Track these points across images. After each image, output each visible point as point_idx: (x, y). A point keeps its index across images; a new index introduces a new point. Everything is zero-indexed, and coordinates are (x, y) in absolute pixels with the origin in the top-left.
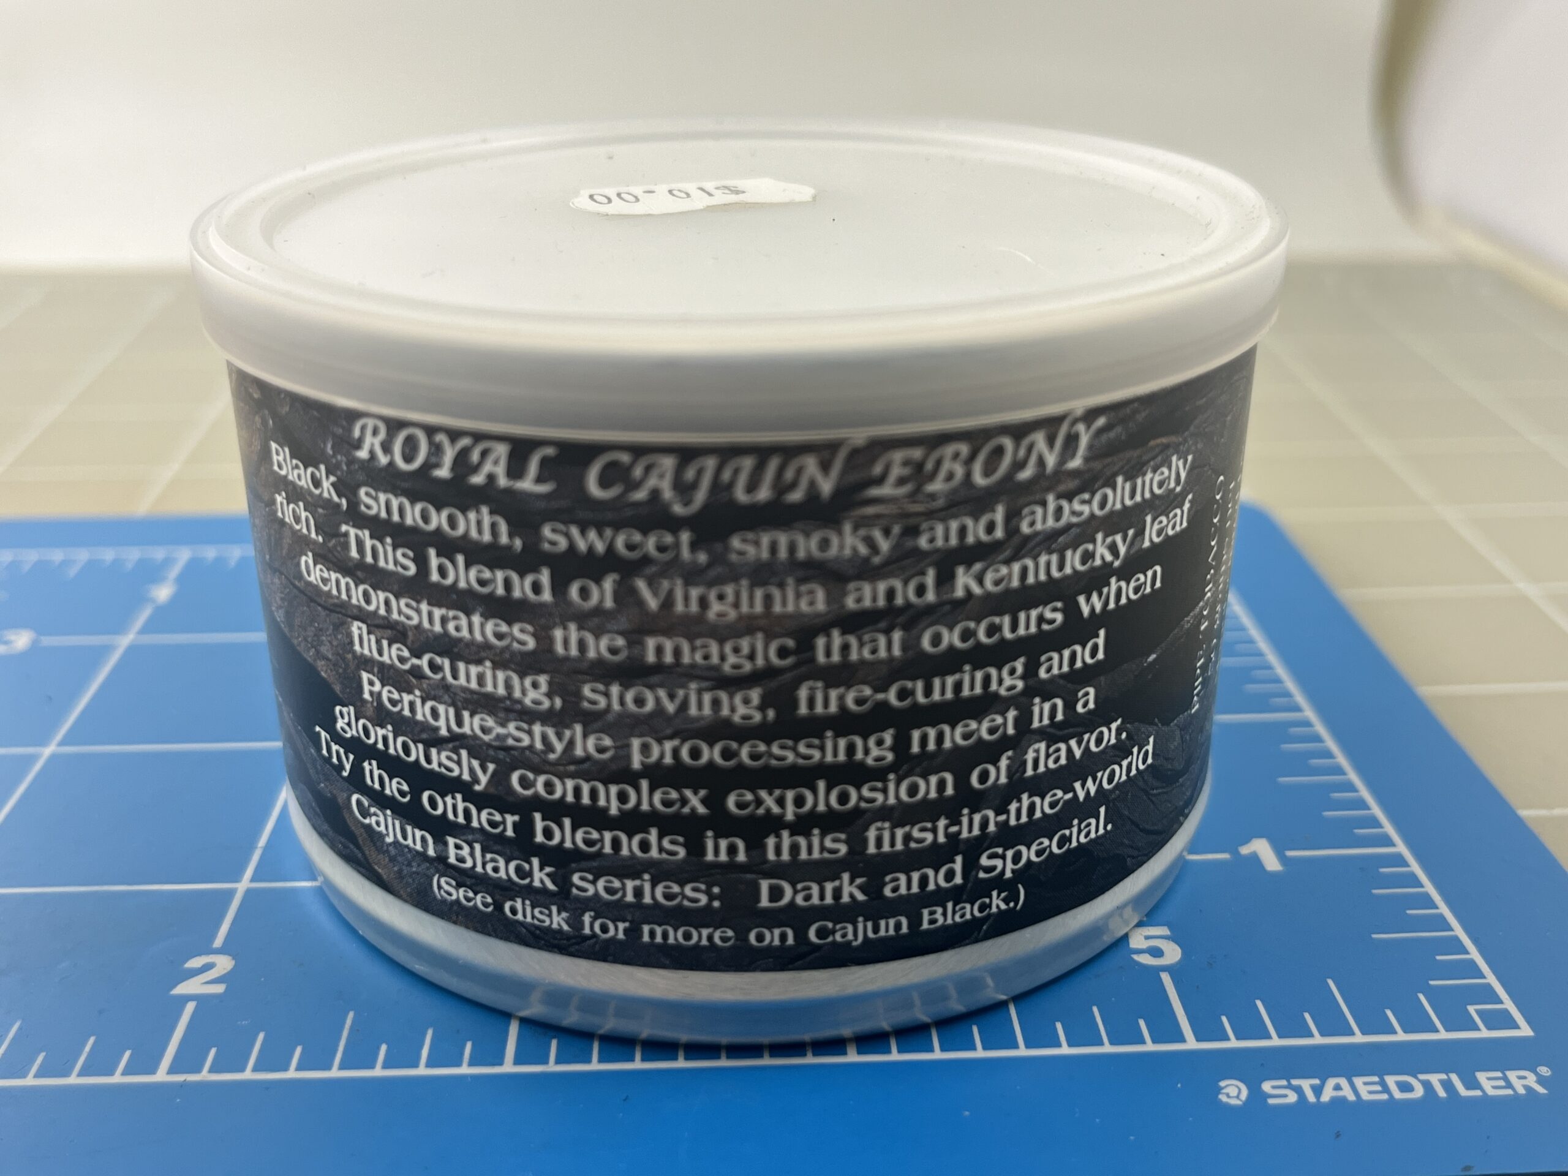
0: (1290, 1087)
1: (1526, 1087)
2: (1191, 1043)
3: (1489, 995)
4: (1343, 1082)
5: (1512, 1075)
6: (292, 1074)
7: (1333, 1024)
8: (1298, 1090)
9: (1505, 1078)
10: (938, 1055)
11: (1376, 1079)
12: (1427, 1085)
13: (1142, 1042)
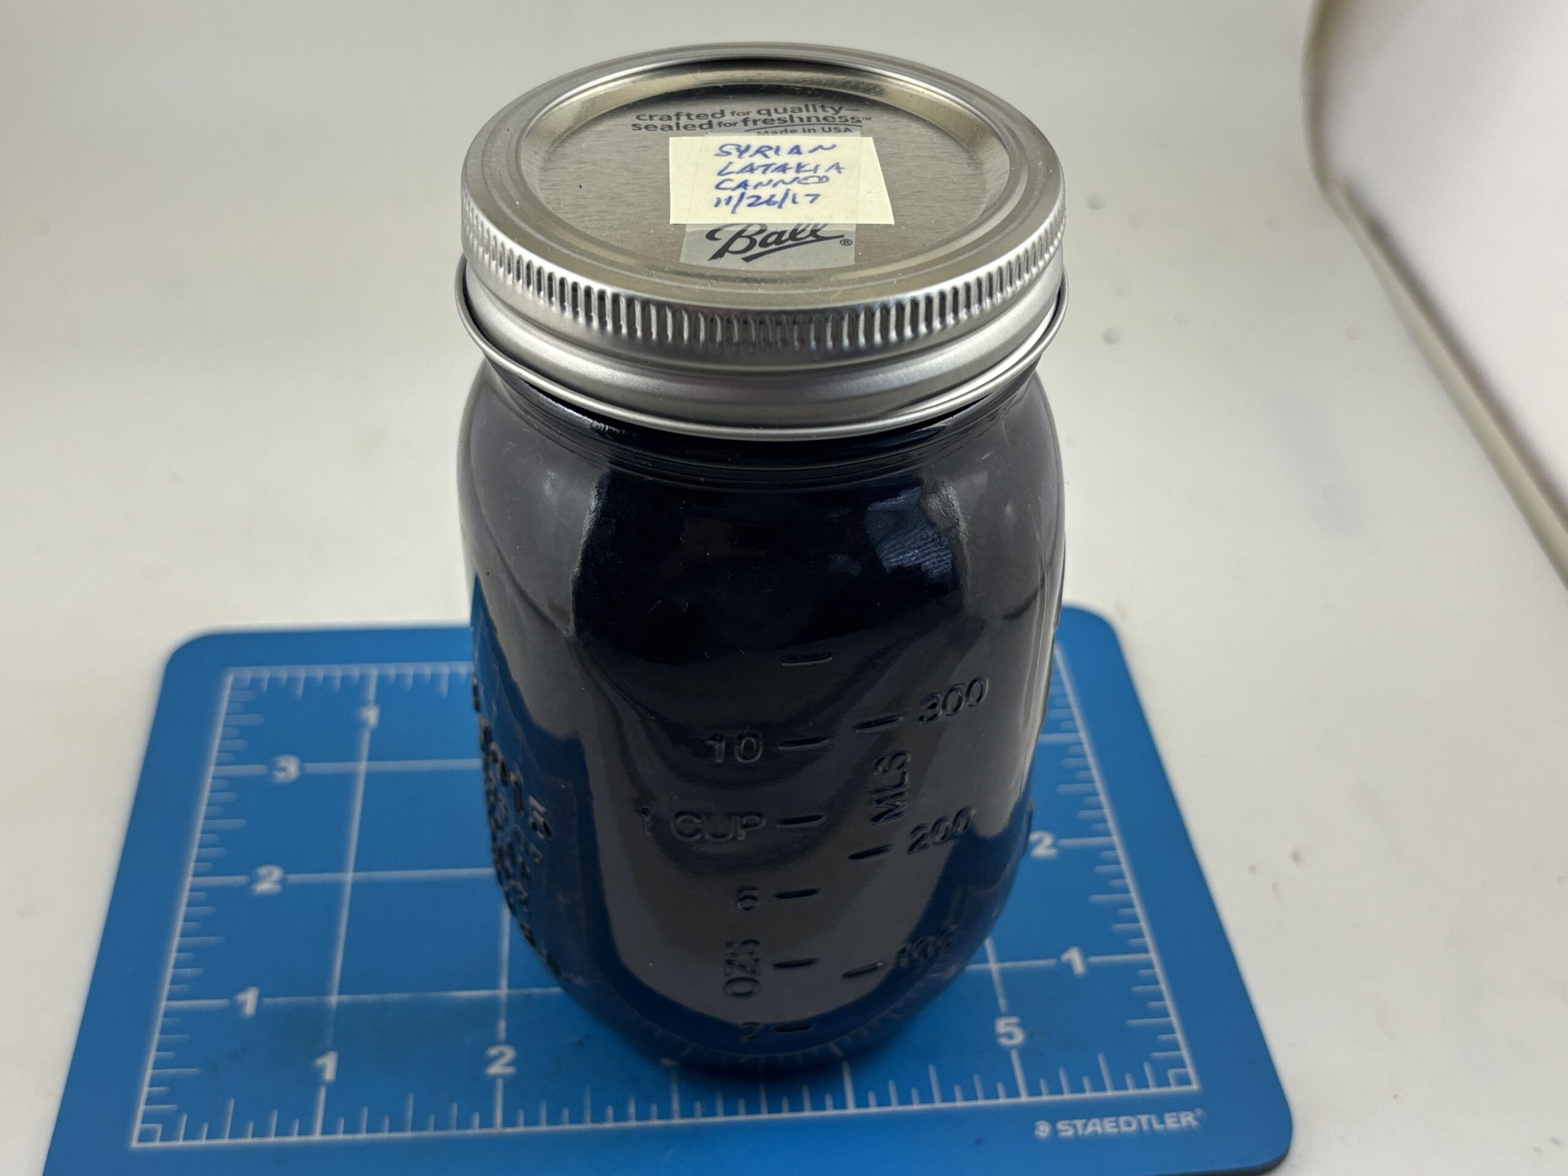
0: (1070, 1125)
1: (1188, 1122)
2: (1024, 1099)
3: (1182, 1065)
4: (1097, 1121)
5: (1182, 1115)
6: (567, 1127)
7: (1099, 1086)
8: (1075, 1127)
9: (1178, 1117)
10: (895, 1108)
11: (1113, 1119)
12: (1139, 1123)
13: (997, 1097)
